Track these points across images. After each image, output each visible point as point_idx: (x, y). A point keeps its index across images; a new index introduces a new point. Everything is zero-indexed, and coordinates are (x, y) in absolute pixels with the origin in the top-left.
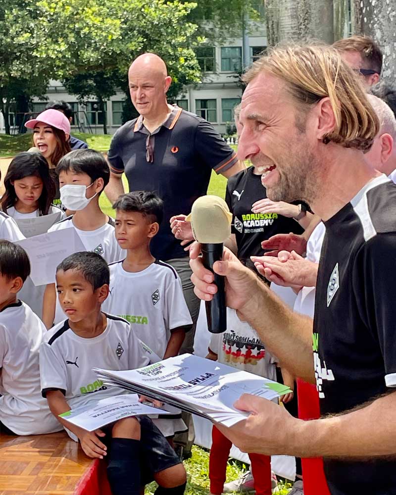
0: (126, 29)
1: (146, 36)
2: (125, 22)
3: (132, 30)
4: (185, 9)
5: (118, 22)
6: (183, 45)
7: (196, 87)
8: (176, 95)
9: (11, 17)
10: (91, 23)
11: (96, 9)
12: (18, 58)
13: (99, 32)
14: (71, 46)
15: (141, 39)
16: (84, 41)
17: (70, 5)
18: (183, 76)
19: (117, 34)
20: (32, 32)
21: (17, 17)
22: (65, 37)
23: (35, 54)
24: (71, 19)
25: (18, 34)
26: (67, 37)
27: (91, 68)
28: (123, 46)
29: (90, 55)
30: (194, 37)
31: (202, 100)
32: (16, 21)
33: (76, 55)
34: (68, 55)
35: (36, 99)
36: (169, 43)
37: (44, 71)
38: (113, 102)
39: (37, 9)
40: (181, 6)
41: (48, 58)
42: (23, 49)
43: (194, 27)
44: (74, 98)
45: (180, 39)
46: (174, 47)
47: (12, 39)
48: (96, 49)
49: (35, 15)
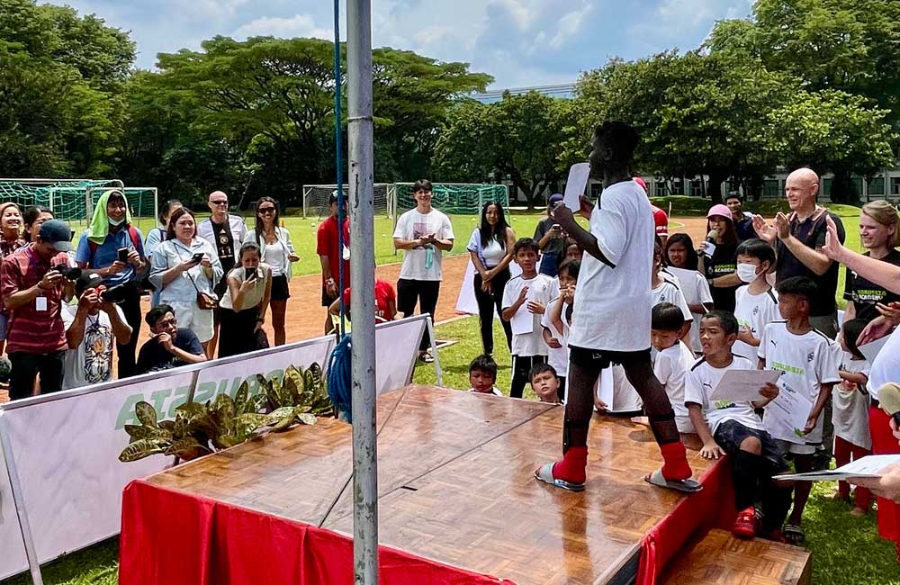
0: (833, 130)
1: (850, 134)
2: (833, 125)
3: (838, 130)
4: (881, 114)
5: (827, 125)
6: (878, 140)
7: (891, 169)
8: (874, 174)
9: (748, 124)
10: (806, 126)
11: (811, 117)
12: (752, 151)
13: (813, 133)
14: (791, 142)
15: (845, 136)
16: (801, 139)
17: (792, 114)
18: (879, 162)
19: (826, 134)
20: (763, 134)
21: (753, 124)
22: (787, 136)
23: (764, 148)
24: (792, 124)
25: (753, 136)
26: (788, 136)
27: (807, 156)
28: (830, 142)
29: (805, 148)
30: (888, 133)
31: (897, 178)
32: (752, 127)
33: (794, 148)
34: (789, 149)
35: (767, 178)
36: (867, 138)
37: (771, 160)
38: (824, 180)
39: (768, 118)
40: (878, 112)
41: (774, 151)
42: (756, 145)
43: (889, 126)
45: (876, 136)
46: (872, 141)
47: (749, 139)
48: (810, 144)
49: (766, 122)
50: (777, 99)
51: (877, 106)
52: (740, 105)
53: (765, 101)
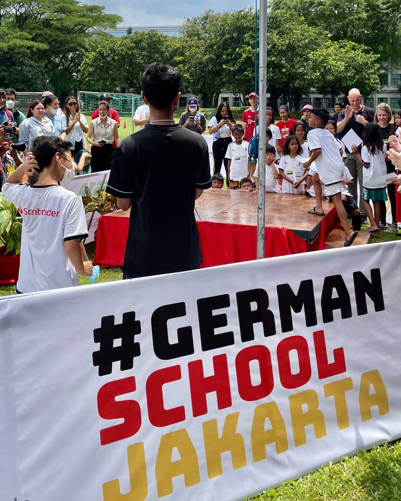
0: (346, 66)
1: (356, 69)
2: (347, 63)
3: (349, 66)
4: (375, 57)
5: (343, 63)
6: (372, 73)
7: (378, 92)
8: (368, 95)
9: (296, 61)
10: (331, 64)
11: (334, 57)
12: (299, 78)
13: (335, 67)
14: (322, 73)
15: (353, 71)
16: (328, 71)
17: (322, 55)
18: (372, 87)
19: (342, 68)
20: (305, 67)
21: (299, 60)
23: (305, 77)
24: (322, 62)
25: (299, 68)
26: (320, 69)
27: (330, 83)
28: (345, 74)
29: (330, 78)
30: (378, 69)
31: (380, 98)
32: (298, 63)
33: (323, 77)
34: (320, 77)
35: (304, 96)
36: (366, 72)
37: (310, 84)
38: (339, 98)
39: (308, 57)
40: (373, 56)
41: (311, 78)
42: (300, 75)
43: (379, 65)
44: (321, 96)
45: (372, 71)
46: (369, 75)
47: (296, 70)
48: (333, 75)
49: (307, 60)
50: (313, 45)
51: (372, 52)
52: (291, 47)
53: (306, 46)
